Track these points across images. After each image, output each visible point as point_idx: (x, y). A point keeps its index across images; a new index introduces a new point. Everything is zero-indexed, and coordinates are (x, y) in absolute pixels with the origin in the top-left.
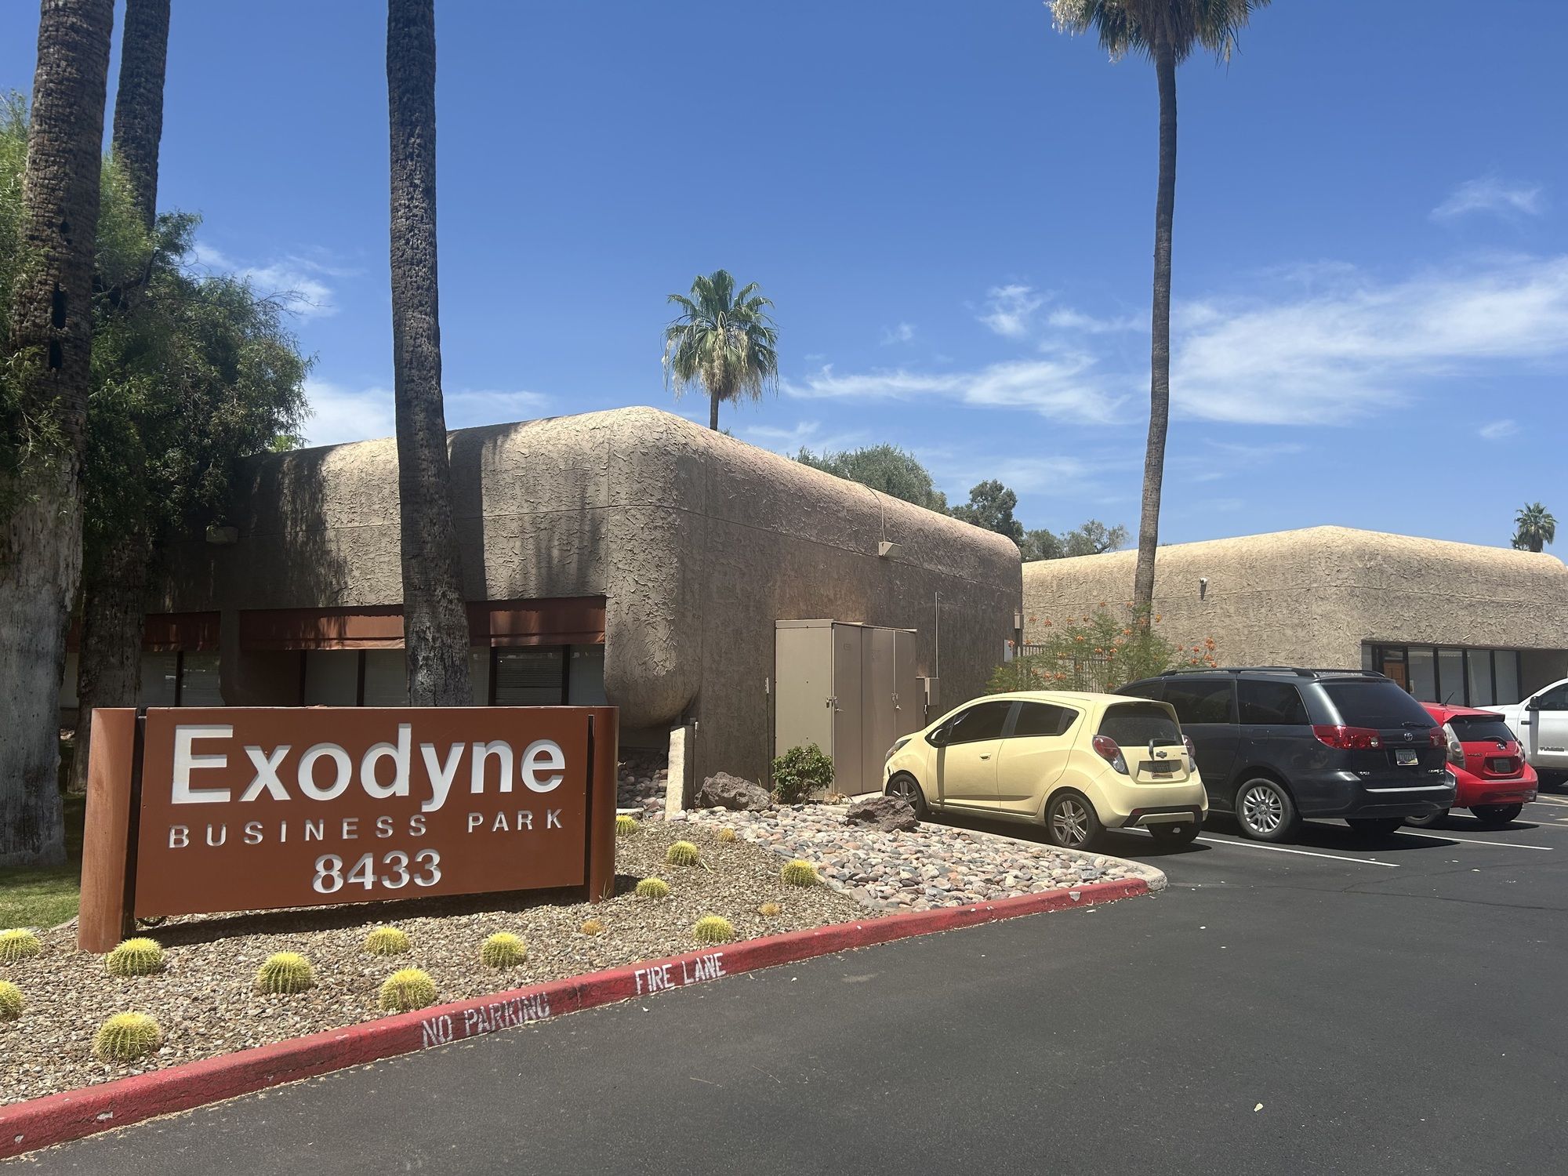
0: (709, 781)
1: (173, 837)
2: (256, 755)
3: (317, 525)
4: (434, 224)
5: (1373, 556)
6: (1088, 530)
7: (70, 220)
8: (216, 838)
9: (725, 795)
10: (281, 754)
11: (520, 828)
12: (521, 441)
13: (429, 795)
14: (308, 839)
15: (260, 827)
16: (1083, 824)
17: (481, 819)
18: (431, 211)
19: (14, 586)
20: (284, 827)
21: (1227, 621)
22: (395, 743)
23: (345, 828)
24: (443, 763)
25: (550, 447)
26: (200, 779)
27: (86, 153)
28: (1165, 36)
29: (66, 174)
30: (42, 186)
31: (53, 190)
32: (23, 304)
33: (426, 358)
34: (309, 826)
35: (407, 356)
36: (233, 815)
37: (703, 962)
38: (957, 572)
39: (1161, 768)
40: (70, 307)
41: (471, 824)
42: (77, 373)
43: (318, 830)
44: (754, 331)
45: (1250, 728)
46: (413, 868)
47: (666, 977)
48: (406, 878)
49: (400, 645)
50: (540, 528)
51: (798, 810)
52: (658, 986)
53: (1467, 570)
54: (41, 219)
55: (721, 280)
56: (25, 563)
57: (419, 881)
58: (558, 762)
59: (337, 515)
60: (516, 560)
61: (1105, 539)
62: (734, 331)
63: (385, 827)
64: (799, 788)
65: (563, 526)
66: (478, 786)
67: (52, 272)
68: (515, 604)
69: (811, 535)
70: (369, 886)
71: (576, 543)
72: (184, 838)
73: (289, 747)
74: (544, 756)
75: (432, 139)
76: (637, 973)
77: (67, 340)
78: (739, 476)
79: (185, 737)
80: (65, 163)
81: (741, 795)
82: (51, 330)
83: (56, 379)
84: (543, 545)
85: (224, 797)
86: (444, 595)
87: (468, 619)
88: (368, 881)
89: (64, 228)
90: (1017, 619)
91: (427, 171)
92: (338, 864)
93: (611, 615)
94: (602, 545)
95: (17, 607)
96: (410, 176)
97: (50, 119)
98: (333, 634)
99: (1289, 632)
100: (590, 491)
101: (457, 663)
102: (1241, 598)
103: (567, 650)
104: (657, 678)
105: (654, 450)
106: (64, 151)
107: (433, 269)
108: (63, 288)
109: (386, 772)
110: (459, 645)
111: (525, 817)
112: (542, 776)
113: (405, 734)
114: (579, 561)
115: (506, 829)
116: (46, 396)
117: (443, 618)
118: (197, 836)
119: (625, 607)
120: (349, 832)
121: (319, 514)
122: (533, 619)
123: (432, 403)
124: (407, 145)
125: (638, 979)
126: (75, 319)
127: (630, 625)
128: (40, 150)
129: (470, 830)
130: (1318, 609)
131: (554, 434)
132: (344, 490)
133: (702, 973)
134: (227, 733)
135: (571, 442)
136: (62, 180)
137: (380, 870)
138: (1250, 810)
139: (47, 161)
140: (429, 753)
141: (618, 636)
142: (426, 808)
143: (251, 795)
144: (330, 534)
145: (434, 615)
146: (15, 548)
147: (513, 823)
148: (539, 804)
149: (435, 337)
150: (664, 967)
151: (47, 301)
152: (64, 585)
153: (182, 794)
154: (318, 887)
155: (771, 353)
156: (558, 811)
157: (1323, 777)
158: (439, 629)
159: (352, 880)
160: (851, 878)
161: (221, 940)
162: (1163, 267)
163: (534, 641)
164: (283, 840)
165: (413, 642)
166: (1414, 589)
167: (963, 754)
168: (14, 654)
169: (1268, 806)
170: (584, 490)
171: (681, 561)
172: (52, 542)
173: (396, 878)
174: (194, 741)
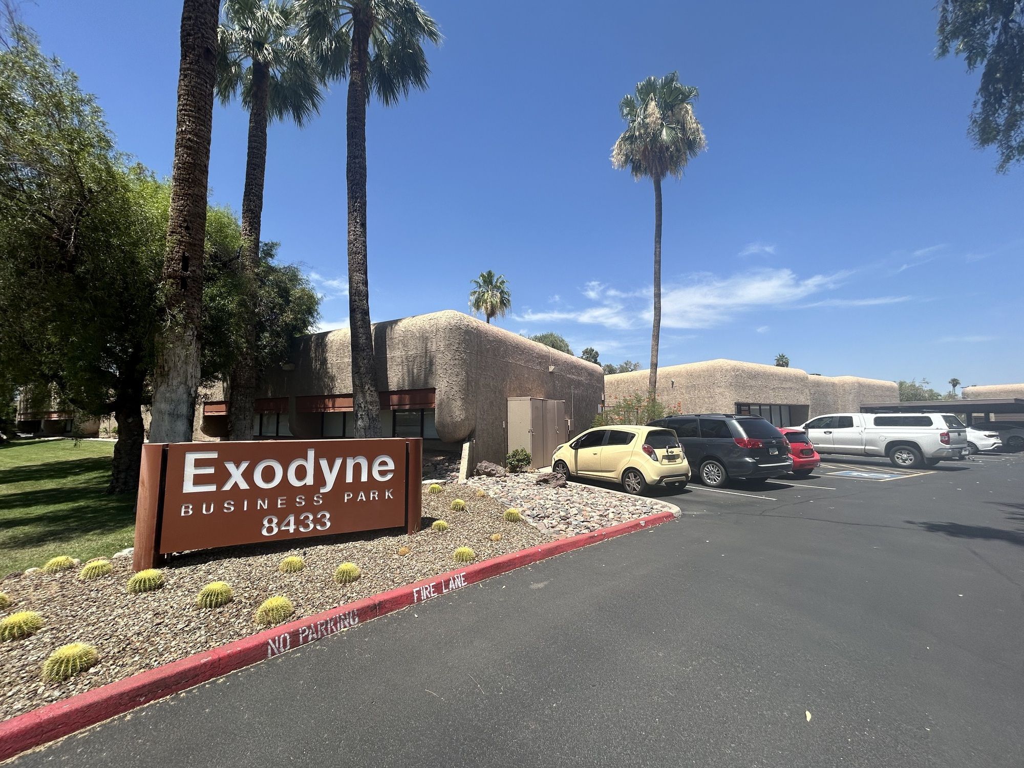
0: (479, 464)
1: (183, 510)
2: (230, 467)
3: (324, 362)
4: (366, 238)
5: (738, 370)
6: (626, 364)
7: (190, 225)
8: (208, 509)
9: (486, 470)
10: (244, 465)
11: (371, 499)
12: (400, 327)
13: (324, 484)
14: (259, 508)
15: (232, 503)
16: (638, 483)
17: (351, 495)
18: (364, 233)
19: (166, 386)
20: (246, 503)
21: (682, 396)
22: (306, 459)
23: (279, 502)
24: (331, 468)
25: (413, 328)
26: (199, 480)
27: (197, 195)
28: (657, 169)
29: (188, 205)
30: (176, 209)
31: (182, 211)
32: (169, 261)
33: (362, 292)
34: (260, 502)
35: (354, 291)
36: (218, 498)
37: (454, 579)
38: (580, 378)
39: (671, 458)
40: (191, 263)
41: (346, 498)
42: (195, 292)
43: (264, 504)
44: (502, 292)
45: (705, 440)
46: (315, 521)
47: (432, 590)
48: (312, 526)
49: (351, 410)
50: (408, 361)
51: (517, 476)
52: (427, 596)
53: (772, 375)
54: (176, 224)
55: (490, 273)
56: (171, 376)
57: (319, 528)
58: (391, 466)
59: (332, 358)
60: (400, 374)
61: (632, 368)
62: (495, 292)
63: (300, 501)
64: (517, 466)
65: (418, 359)
66: (349, 479)
67: (181, 247)
68: (400, 392)
69: (522, 363)
70: (292, 531)
71: (424, 367)
72: (190, 510)
73: (249, 462)
74: (384, 463)
75: (365, 204)
76: (415, 590)
77: (189, 277)
78: (491, 339)
79: (190, 458)
80: (187, 200)
81: (493, 470)
82: (181, 272)
83: (184, 295)
84: (411, 367)
85: (212, 488)
86: (369, 388)
87: (380, 398)
88: (292, 528)
89: (187, 228)
90: (603, 396)
91: (362, 216)
92: (275, 520)
93: (438, 397)
94: (434, 367)
95: (168, 395)
96: (355, 218)
97: (180, 180)
98: (331, 406)
99: (706, 400)
100: (429, 345)
101: (375, 416)
102: (688, 387)
103: (422, 411)
104: (457, 422)
105: (455, 327)
106: (186, 194)
107: (365, 256)
108: (187, 254)
109: (301, 473)
110: (375, 410)
111: (374, 493)
112: (382, 473)
113: (311, 454)
114: (425, 374)
115: (364, 500)
116: (178, 302)
117: (369, 398)
118: (197, 509)
119: (443, 392)
120: (281, 504)
121: (325, 357)
122: (407, 398)
123: (364, 310)
124: (354, 206)
125: (415, 594)
126: (193, 268)
127: (445, 400)
128: (176, 194)
129: (346, 501)
130: (718, 391)
131: (415, 322)
132: (334, 348)
133: (453, 585)
134: (214, 455)
135: (421, 325)
136: (186, 207)
137: (298, 522)
138: (707, 474)
139: (178, 199)
140: (324, 463)
141: (441, 404)
142: (322, 491)
143: (228, 487)
144: (329, 365)
145: (364, 397)
146: (166, 369)
147: (368, 497)
148: (381, 487)
149: (366, 283)
150: (431, 585)
151: (179, 260)
152: (190, 385)
153: (189, 487)
154: (264, 532)
155: (508, 300)
156: (391, 490)
157: (738, 460)
158: (366, 402)
159: (283, 528)
160: (537, 516)
161: (211, 562)
162: (658, 258)
163: (407, 407)
164: (245, 509)
165: (356, 409)
166: (753, 383)
167: (586, 453)
168: (167, 415)
169: (715, 473)
170: (426, 345)
171: (467, 373)
172: (184, 366)
173: (307, 526)
174: (196, 460)
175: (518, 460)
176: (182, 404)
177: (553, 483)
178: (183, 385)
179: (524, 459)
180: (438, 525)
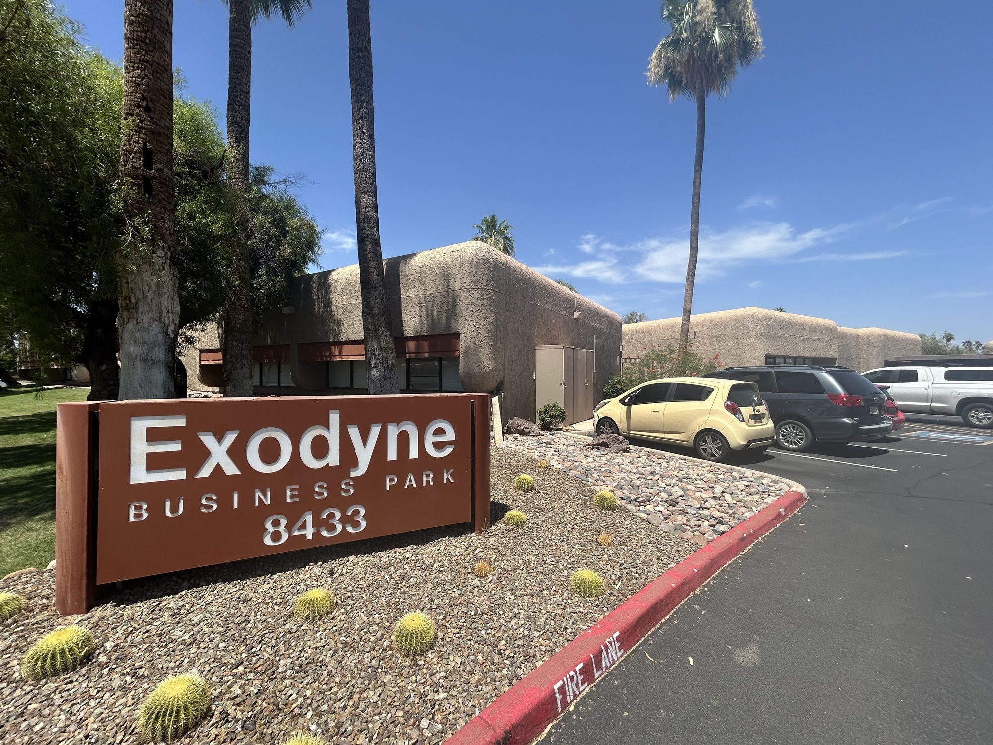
0: (511, 421)
1: (132, 512)
2: (208, 440)
3: (328, 304)
4: (374, 153)
7: (151, 105)
8: (174, 509)
9: (519, 428)
10: (230, 438)
11: (424, 485)
12: (416, 261)
13: (355, 464)
14: (257, 504)
15: (214, 497)
16: (719, 448)
18: (372, 145)
19: (135, 323)
20: (236, 497)
21: (705, 347)
22: (326, 425)
23: (289, 493)
24: (365, 439)
25: (431, 262)
26: (155, 462)
27: (158, 64)
28: (701, 83)
29: (146, 76)
30: (131, 82)
31: (139, 84)
32: (125, 155)
33: (371, 218)
34: (258, 494)
35: (362, 217)
36: (190, 490)
37: (607, 648)
38: (601, 327)
39: (757, 418)
40: (155, 158)
41: (388, 484)
42: (163, 199)
43: (265, 496)
44: (506, 238)
46: (344, 520)
47: (581, 678)
48: (339, 528)
49: (364, 358)
50: (427, 301)
52: (574, 693)
54: (132, 103)
55: (493, 218)
56: (140, 310)
57: (350, 530)
58: (451, 435)
59: (336, 299)
60: (417, 317)
61: (637, 318)
62: (498, 238)
63: (321, 491)
64: (551, 423)
65: (439, 299)
66: (392, 455)
67: (142, 135)
68: (417, 338)
69: (549, 307)
70: (310, 537)
71: (445, 308)
72: (143, 512)
73: (238, 432)
74: (440, 432)
75: (371, 110)
76: (556, 687)
77: (154, 178)
78: (520, 277)
79: (139, 427)
80: (145, 69)
81: (526, 428)
82: (143, 171)
83: (149, 202)
84: (430, 309)
85: (180, 475)
86: (383, 333)
87: (395, 344)
88: (309, 533)
89: (147, 109)
90: (621, 347)
91: (370, 126)
92: (284, 522)
93: (462, 343)
94: (458, 308)
95: (138, 335)
96: (362, 128)
97: (133, 39)
98: (337, 353)
99: (733, 351)
100: (452, 282)
101: (390, 365)
102: (712, 338)
103: (441, 360)
104: (485, 372)
105: (482, 261)
106: (144, 60)
107: (374, 174)
108: (149, 146)
109: (320, 448)
110: (391, 357)
111: (428, 476)
112: (439, 446)
113: (334, 418)
114: (447, 317)
115: (415, 486)
116: (142, 211)
117: (384, 345)
118: (156, 510)
119: (469, 338)
120: (291, 497)
121: (329, 299)
122: (426, 344)
123: (374, 240)
124: (359, 112)
125: (557, 695)
126: (159, 166)
127: (472, 347)
128: (129, 60)
129: (388, 488)
130: (747, 341)
131: (433, 255)
132: (339, 288)
133: (607, 661)
134: (180, 422)
135: (441, 259)
136: (144, 79)
137: (318, 523)
139: (133, 67)
140: (354, 433)
141: (466, 352)
142: (353, 474)
143: (205, 472)
144: (334, 308)
145: (379, 342)
146: (133, 300)
147: (419, 480)
148: (438, 466)
149: (376, 208)
150: (577, 669)
151: (140, 153)
152: (167, 323)
153: (139, 475)
154: (268, 541)
155: (512, 247)
156: (452, 471)
158: (381, 349)
159: (296, 533)
161: (183, 593)
162: (697, 190)
163: (426, 355)
164: (236, 506)
165: (369, 356)
167: (642, 410)
168: (138, 361)
169: (796, 434)
170: (448, 282)
171: (495, 316)
172: (157, 297)
173: (332, 528)
174: (149, 430)
175: (551, 417)
176: (157, 347)
177: (615, 446)
178: (156, 323)
179: (558, 415)
180: (512, 517)
